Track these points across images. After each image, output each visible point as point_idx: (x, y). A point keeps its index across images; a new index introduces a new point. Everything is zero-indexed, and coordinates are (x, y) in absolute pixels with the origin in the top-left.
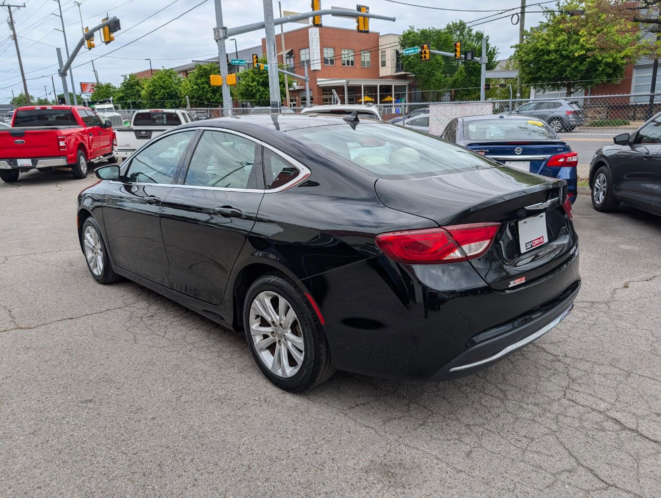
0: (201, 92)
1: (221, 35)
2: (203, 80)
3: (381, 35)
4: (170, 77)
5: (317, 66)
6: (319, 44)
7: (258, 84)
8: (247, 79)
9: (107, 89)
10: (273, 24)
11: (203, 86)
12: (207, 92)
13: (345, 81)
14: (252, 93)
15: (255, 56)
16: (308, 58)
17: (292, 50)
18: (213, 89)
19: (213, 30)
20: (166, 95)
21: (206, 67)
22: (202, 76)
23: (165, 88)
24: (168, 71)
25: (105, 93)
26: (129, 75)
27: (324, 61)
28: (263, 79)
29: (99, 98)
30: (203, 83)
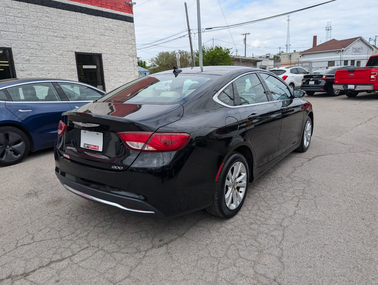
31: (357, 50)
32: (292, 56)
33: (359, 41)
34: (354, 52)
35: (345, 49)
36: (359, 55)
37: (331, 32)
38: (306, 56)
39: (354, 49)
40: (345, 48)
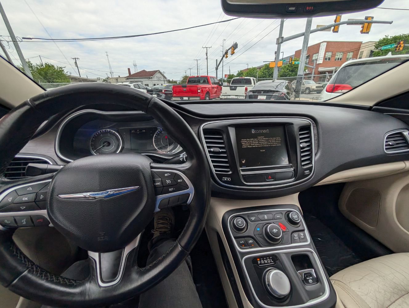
1: (280, 41)
3: (363, 43)
4: (254, 70)
5: (320, 61)
6: (324, 51)
7: (289, 71)
8: (285, 69)
10: (310, 32)
13: (335, 68)
15: (291, 58)
16: (316, 58)
17: (309, 55)
19: (276, 40)
22: (266, 69)
24: (254, 68)
26: (240, 70)
27: (325, 59)
30: (266, 72)
31: (159, 78)
32: (118, 79)
33: (158, 73)
34: (157, 79)
35: (152, 77)
37: (136, 67)
38: (132, 79)
39: (157, 77)
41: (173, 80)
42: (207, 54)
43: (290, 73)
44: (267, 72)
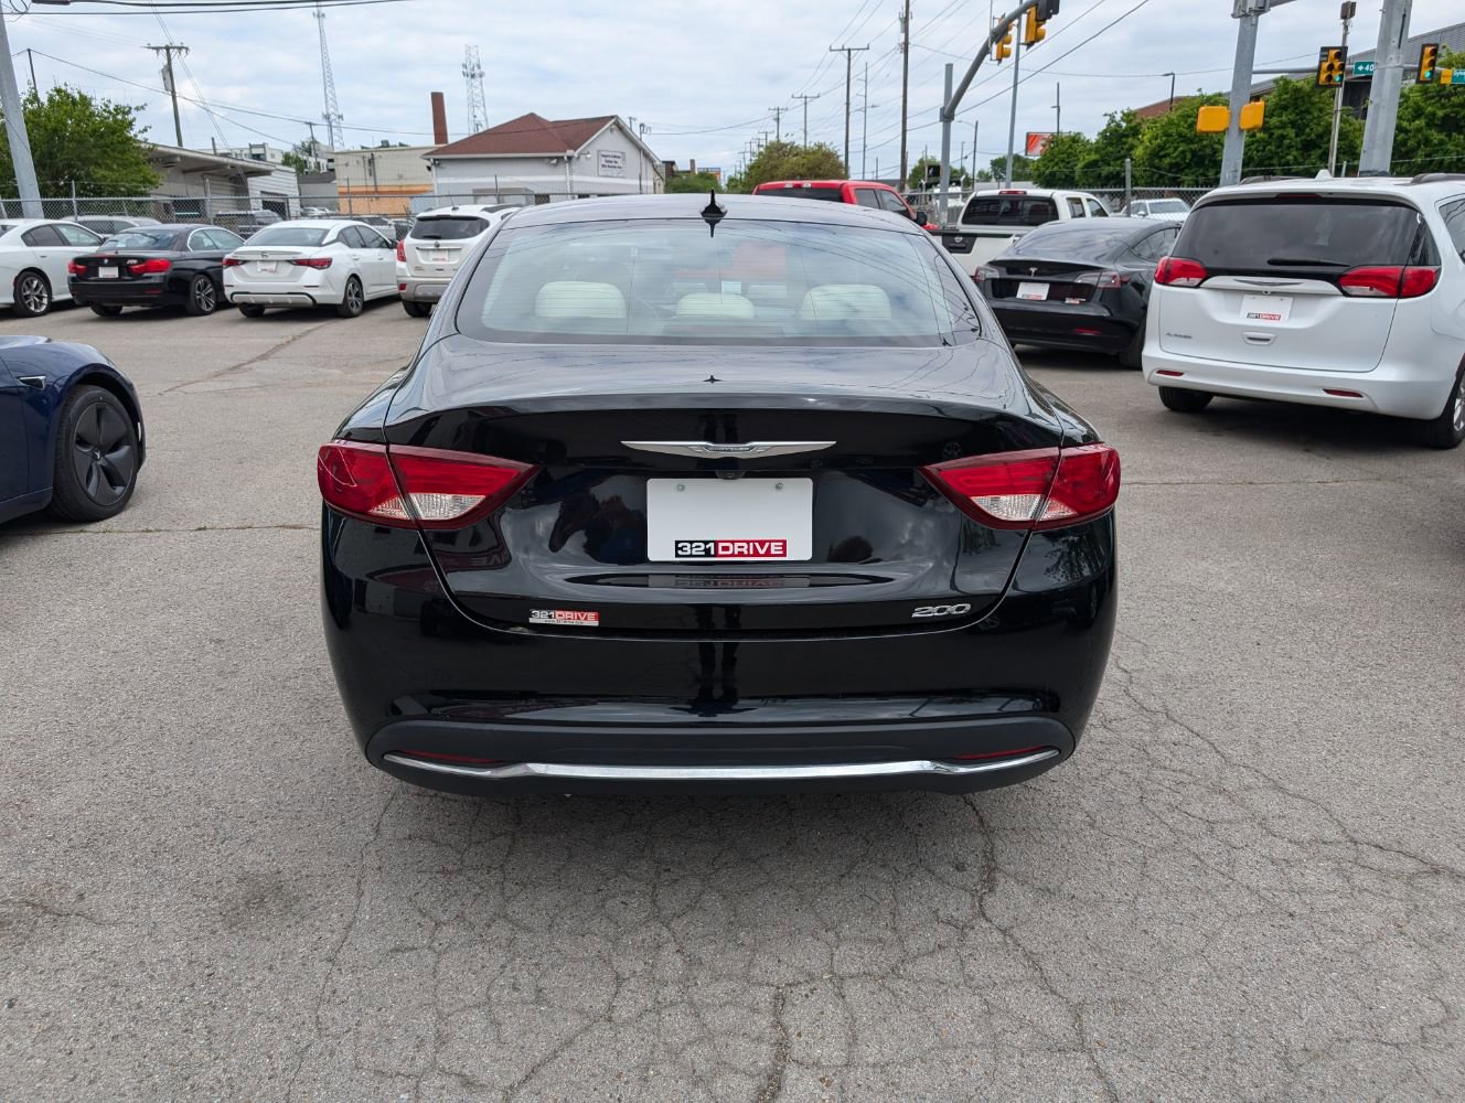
0: (1273, 148)
1: (1251, 4)
2: (1284, 118)
7: (1429, 125)
9: (1070, 147)
11: (1280, 132)
12: (1289, 147)
14: (1403, 149)
15: (1428, 50)
18: (1305, 140)
20: (1189, 156)
21: (1299, 85)
22: (1285, 108)
23: (1189, 141)
25: (1065, 155)
26: (1122, 112)
28: (1449, 110)
29: (1051, 164)
30: (1283, 126)
31: (611, 162)
32: (379, 163)
33: (612, 130)
34: (603, 166)
35: (576, 155)
36: (618, 177)
37: (481, 83)
38: (450, 168)
39: (604, 156)
40: (575, 150)
41: (698, 165)
42: (905, 21)
43: (1436, 136)
44: (1293, 124)
